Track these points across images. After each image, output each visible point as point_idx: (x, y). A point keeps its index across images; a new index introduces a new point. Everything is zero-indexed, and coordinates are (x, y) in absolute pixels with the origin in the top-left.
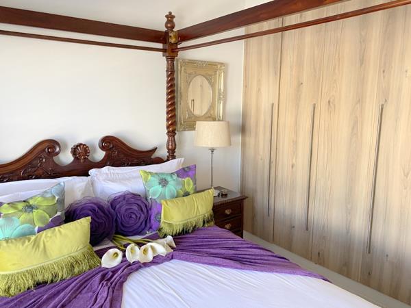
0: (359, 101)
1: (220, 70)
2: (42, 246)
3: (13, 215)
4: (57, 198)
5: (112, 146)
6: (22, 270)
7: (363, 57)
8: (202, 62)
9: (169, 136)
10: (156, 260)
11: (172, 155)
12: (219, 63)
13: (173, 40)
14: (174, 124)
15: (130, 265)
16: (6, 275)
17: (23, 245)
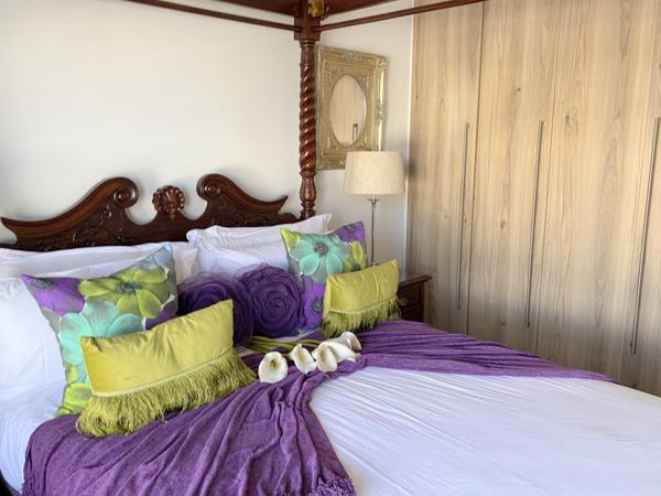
0: (619, 114)
1: (380, 67)
2: (167, 347)
3: (103, 298)
4: (167, 271)
5: (219, 191)
6: (142, 388)
7: (626, 45)
8: (353, 52)
9: (304, 177)
10: (343, 368)
11: (309, 210)
12: (378, 56)
13: (314, 12)
14: (312, 157)
15: (306, 378)
16: (116, 398)
17: (138, 346)
